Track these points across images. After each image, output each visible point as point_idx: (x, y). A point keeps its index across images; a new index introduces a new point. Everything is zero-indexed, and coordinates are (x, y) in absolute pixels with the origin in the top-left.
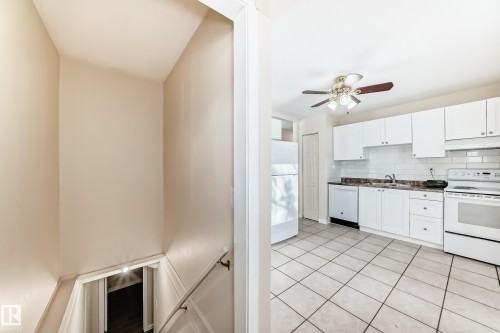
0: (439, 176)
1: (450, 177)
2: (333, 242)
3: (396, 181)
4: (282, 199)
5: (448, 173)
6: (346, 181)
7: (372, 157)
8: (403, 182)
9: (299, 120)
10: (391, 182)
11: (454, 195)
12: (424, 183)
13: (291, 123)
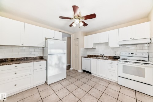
0: (117, 55)
1: (121, 55)
2: (84, 78)
3: (104, 56)
4: (56, 64)
5: (120, 53)
6: (89, 56)
7: (97, 47)
8: (106, 57)
9: (73, 34)
10: (102, 56)
11: (121, 62)
12: (113, 57)
13: (70, 35)
